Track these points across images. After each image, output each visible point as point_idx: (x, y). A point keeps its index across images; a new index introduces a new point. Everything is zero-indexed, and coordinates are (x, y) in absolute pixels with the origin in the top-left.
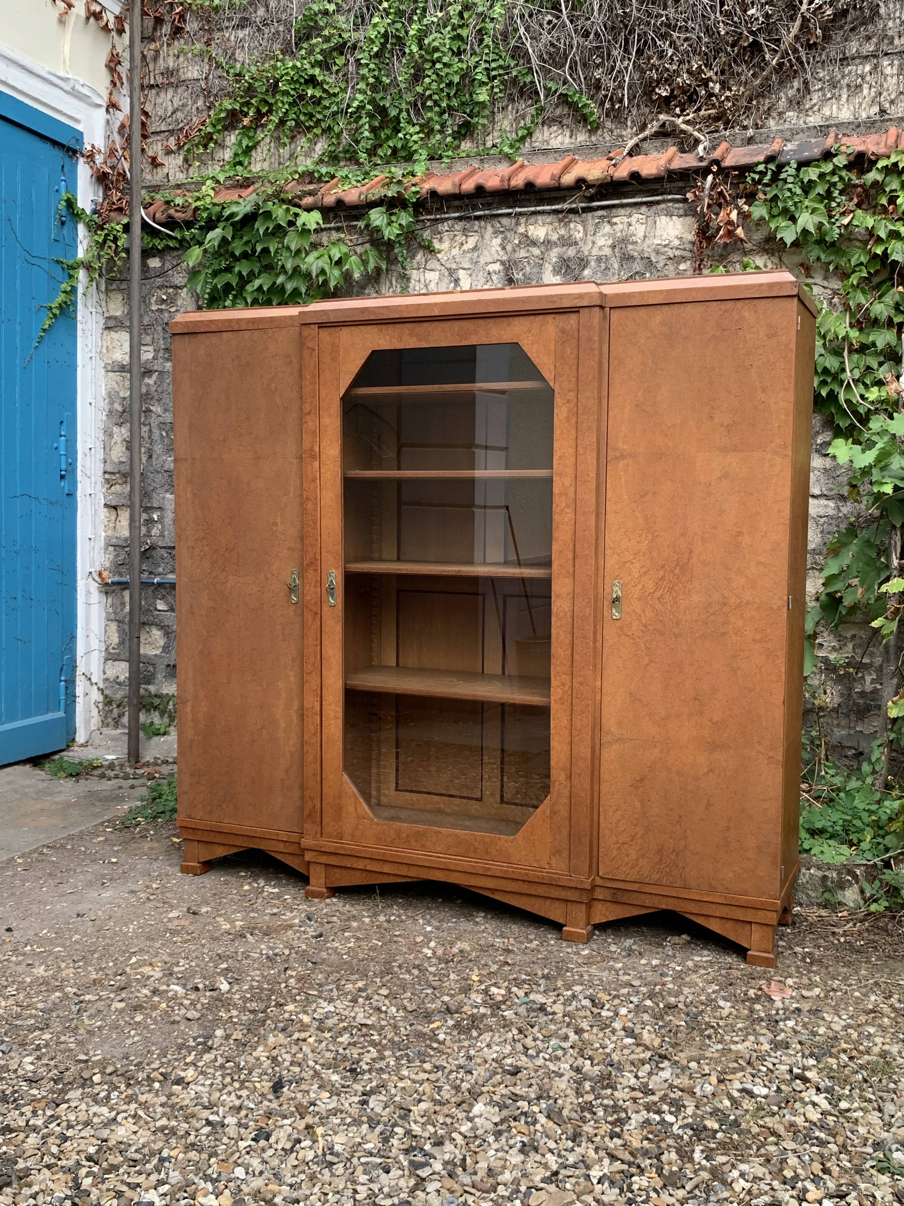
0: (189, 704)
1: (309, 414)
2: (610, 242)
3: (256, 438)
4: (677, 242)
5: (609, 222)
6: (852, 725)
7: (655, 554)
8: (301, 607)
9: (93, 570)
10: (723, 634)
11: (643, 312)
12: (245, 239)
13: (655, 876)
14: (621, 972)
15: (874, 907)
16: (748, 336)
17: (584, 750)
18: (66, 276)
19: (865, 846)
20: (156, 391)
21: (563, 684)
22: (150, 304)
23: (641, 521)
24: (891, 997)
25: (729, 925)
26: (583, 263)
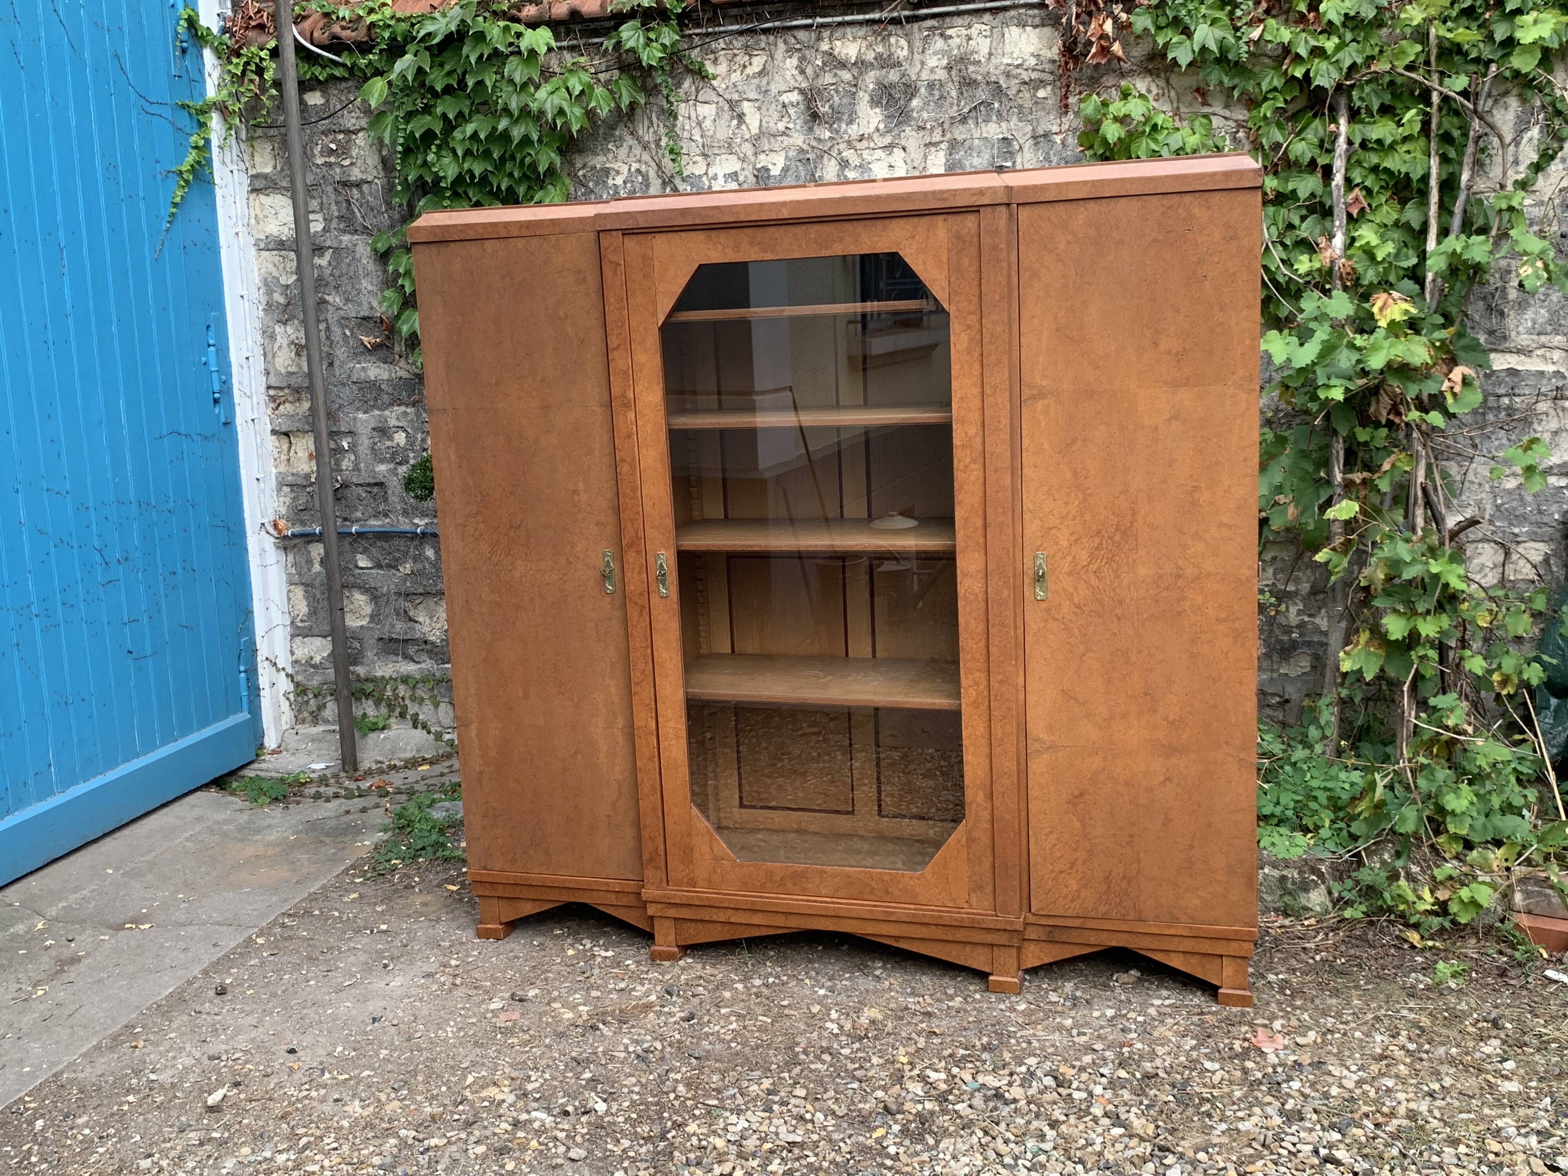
0: (473, 726)
1: (617, 349)
2: (945, 62)
3: (543, 380)
4: (1032, 62)
5: (942, 35)
6: (1275, 667)
7: (1088, 517)
8: (623, 600)
9: (265, 521)
10: (1179, 613)
11: (1060, 209)
12: (447, 68)
13: (1102, 909)
14: (1074, 1032)
15: (1348, 913)
16: (1199, 240)
17: (1007, 764)
18: (195, 124)
19: (1325, 833)
20: (332, 275)
21: (977, 684)
22: (314, 156)
23: (1069, 475)
24: (1398, 1034)
25: (1194, 960)
26: (910, 90)
